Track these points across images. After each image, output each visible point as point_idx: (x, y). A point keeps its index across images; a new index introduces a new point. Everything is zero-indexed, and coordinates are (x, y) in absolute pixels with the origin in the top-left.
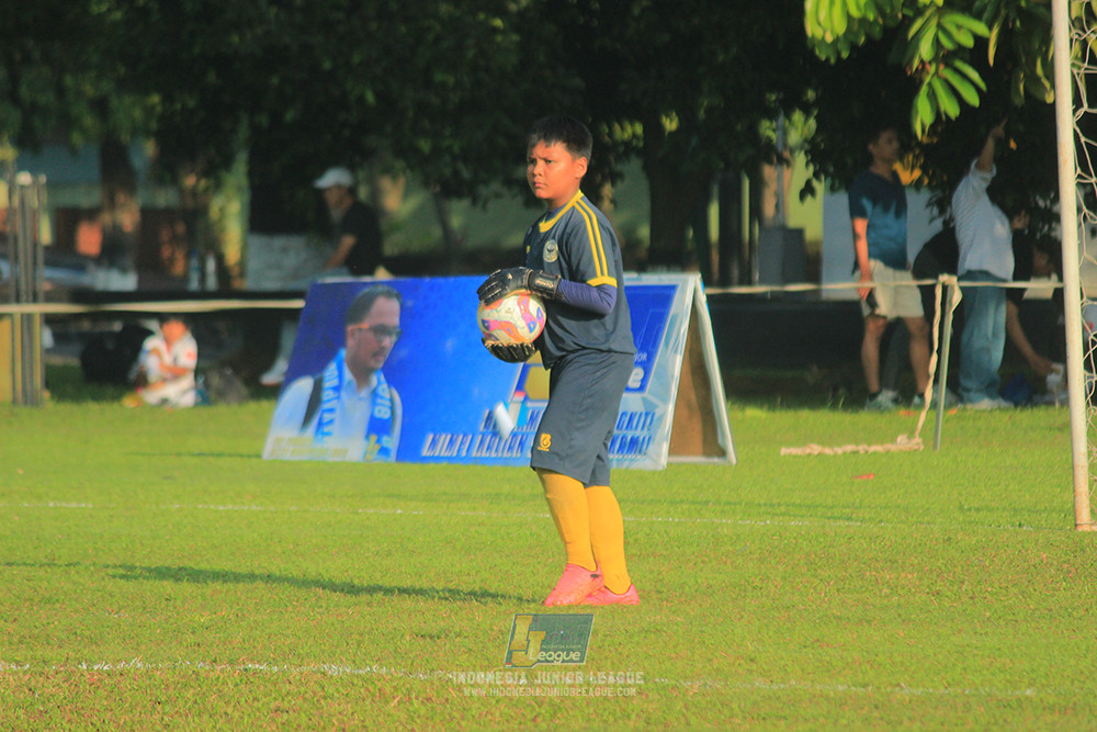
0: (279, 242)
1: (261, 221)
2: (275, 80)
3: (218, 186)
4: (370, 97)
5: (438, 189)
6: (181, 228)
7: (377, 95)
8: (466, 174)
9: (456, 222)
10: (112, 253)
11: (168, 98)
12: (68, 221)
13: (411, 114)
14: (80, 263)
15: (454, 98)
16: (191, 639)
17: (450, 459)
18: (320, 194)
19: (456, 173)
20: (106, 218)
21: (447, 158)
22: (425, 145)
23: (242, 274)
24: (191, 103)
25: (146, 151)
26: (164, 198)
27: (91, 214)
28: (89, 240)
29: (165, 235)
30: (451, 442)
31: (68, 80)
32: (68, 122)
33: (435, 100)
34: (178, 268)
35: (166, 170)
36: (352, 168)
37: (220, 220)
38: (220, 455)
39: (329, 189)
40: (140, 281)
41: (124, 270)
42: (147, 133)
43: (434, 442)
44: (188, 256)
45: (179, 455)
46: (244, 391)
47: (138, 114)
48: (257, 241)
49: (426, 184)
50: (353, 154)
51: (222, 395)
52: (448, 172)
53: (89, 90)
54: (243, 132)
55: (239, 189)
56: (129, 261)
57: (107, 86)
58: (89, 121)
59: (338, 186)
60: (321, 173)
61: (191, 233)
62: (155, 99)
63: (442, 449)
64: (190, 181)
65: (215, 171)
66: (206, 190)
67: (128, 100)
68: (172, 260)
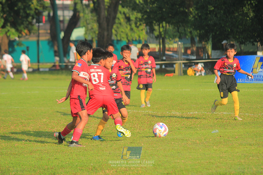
0: (216, 51)
1: (214, 48)
2: (215, 28)
3: (207, 43)
4: (229, 30)
5: (239, 43)
6: (202, 50)
7: (230, 30)
8: (244, 41)
9: (242, 48)
10: (192, 54)
11: (200, 31)
12: (186, 49)
13: (235, 32)
14: (188, 55)
15: (242, 30)
16: (204, 109)
17: (242, 82)
18: (223, 45)
19: (242, 41)
20: (191, 48)
21: (241, 39)
22: (237, 37)
23: (211, 56)
24: (203, 31)
25: (197, 39)
26: (200, 45)
27: (189, 48)
28: (189, 52)
29: (200, 51)
30: (242, 80)
31: (186, 29)
32: (186, 35)
33: (239, 30)
34: (202, 55)
35: (200, 41)
36: (227, 40)
37: (208, 49)
38: (208, 82)
39: (224, 44)
40: (196, 58)
41: (194, 56)
42: (197, 36)
43: (239, 80)
44: (203, 53)
45: (202, 82)
46: (212, 73)
47: (196, 33)
48: (213, 51)
49: (238, 42)
50: (227, 38)
51: (208, 74)
52: (241, 41)
53: (189, 30)
54: (211, 35)
55: (210, 43)
56: (195, 54)
57: (191, 29)
58: (189, 34)
59: (225, 43)
60: (222, 42)
61: (204, 50)
62: (198, 31)
63: (240, 81)
64: (203, 43)
65: (207, 41)
66: (206, 44)
67: (194, 31)
68: (201, 54)
